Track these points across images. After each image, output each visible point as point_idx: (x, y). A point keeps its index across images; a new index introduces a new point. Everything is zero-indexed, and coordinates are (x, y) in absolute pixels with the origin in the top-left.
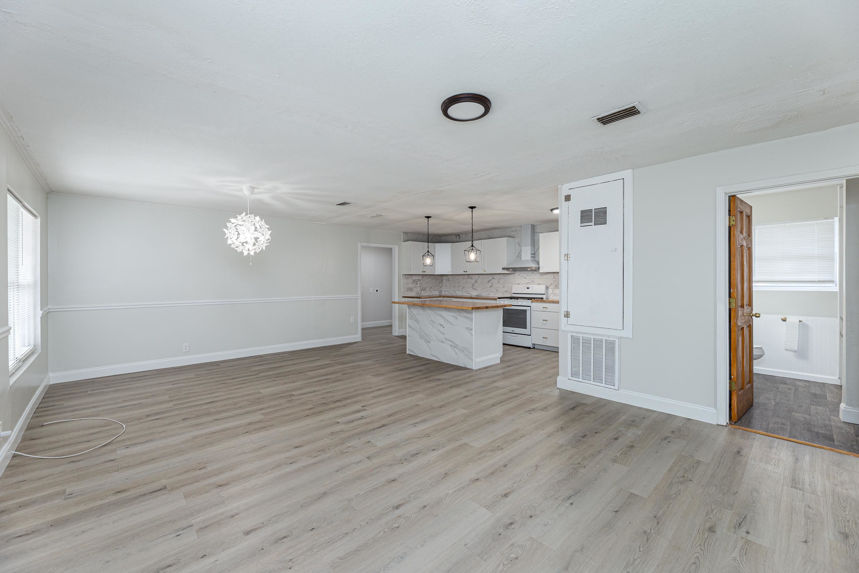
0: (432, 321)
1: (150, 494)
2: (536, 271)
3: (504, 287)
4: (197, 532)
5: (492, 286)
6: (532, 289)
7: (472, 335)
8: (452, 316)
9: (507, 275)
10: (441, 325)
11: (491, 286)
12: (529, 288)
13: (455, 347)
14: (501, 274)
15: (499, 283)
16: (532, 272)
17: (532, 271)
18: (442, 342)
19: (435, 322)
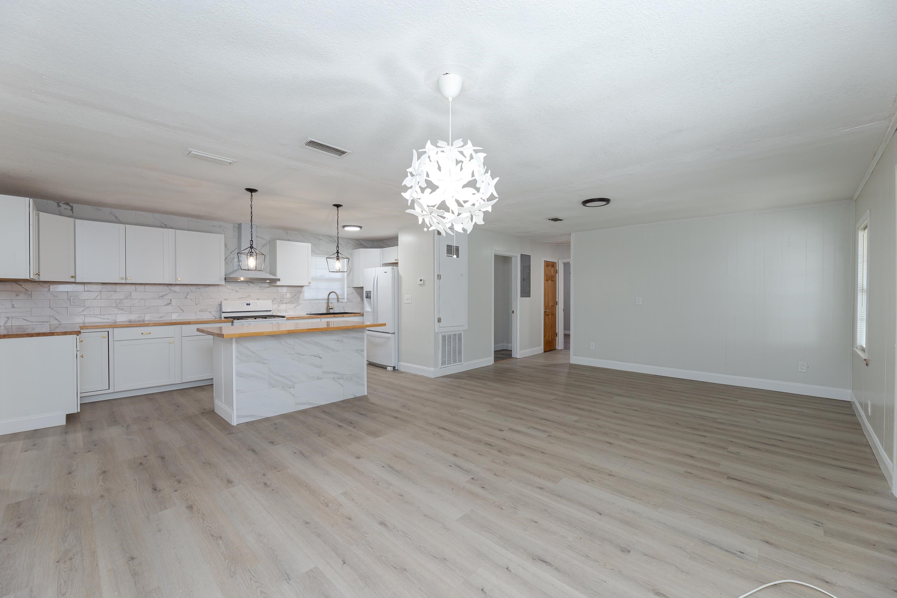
0: (297, 354)
1: (742, 480)
2: (253, 283)
3: (197, 304)
4: (728, 449)
5: (170, 304)
6: (254, 306)
7: (364, 357)
8: (335, 340)
9: (204, 287)
10: (315, 356)
11: (168, 304)
12: (250, 305)
13: (339, 379)
14: (192, 285)
15: (186, 298)
16: (248, 285)
17: (247, 283)
18: (318, 379)
19: (304, 355)
